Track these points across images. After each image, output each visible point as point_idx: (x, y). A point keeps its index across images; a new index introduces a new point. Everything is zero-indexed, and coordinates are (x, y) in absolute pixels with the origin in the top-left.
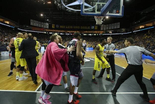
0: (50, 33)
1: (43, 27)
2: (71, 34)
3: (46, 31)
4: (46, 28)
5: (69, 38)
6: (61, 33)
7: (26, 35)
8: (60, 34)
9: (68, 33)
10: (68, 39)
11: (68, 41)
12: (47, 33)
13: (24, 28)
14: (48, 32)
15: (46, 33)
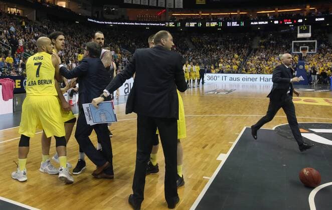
0: (187, 24)
1: (164, 6)
2: (276, 22)
3: (173, 19)
4: (172, 7)
5: (264, 37)
6: (231, 21)
7: (61, 40)
8: (229, 24)
9: (263, 17)
10: (260, 44)
11: (260, 50)
12: (179, 24)
13: (105, 16)
14: (180, 21)
15: (176, 24)
